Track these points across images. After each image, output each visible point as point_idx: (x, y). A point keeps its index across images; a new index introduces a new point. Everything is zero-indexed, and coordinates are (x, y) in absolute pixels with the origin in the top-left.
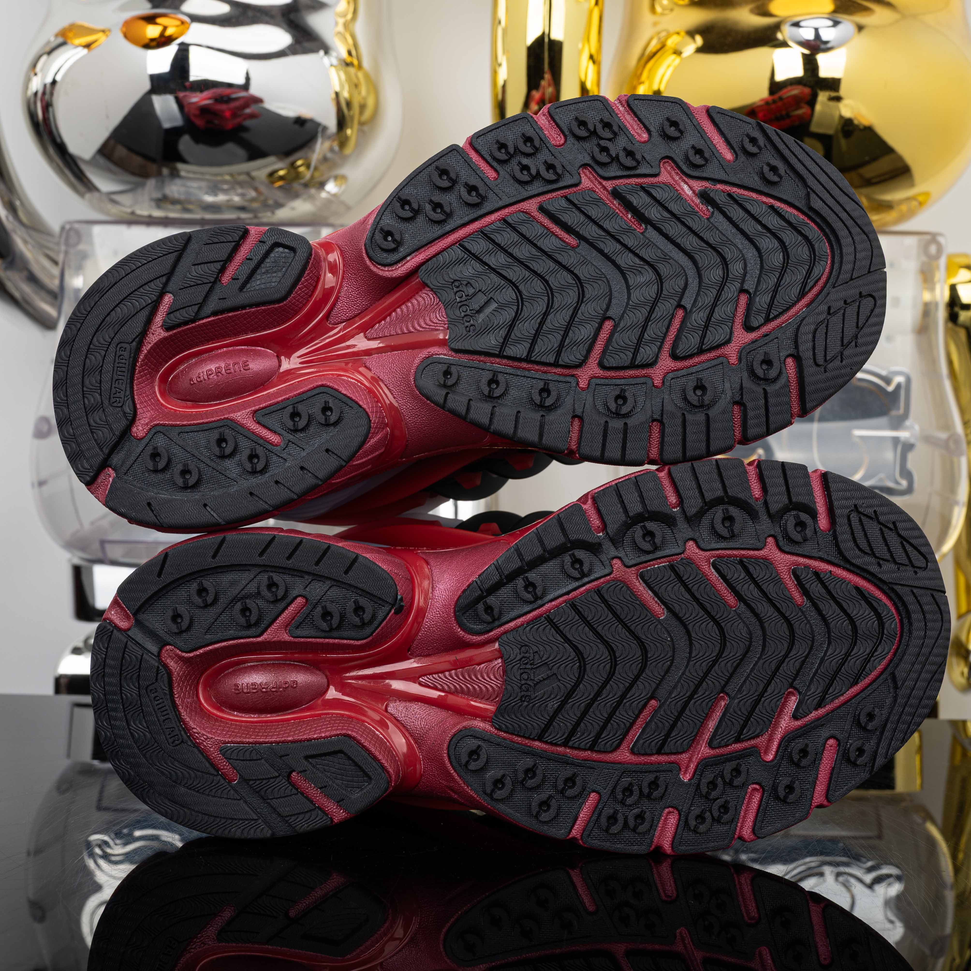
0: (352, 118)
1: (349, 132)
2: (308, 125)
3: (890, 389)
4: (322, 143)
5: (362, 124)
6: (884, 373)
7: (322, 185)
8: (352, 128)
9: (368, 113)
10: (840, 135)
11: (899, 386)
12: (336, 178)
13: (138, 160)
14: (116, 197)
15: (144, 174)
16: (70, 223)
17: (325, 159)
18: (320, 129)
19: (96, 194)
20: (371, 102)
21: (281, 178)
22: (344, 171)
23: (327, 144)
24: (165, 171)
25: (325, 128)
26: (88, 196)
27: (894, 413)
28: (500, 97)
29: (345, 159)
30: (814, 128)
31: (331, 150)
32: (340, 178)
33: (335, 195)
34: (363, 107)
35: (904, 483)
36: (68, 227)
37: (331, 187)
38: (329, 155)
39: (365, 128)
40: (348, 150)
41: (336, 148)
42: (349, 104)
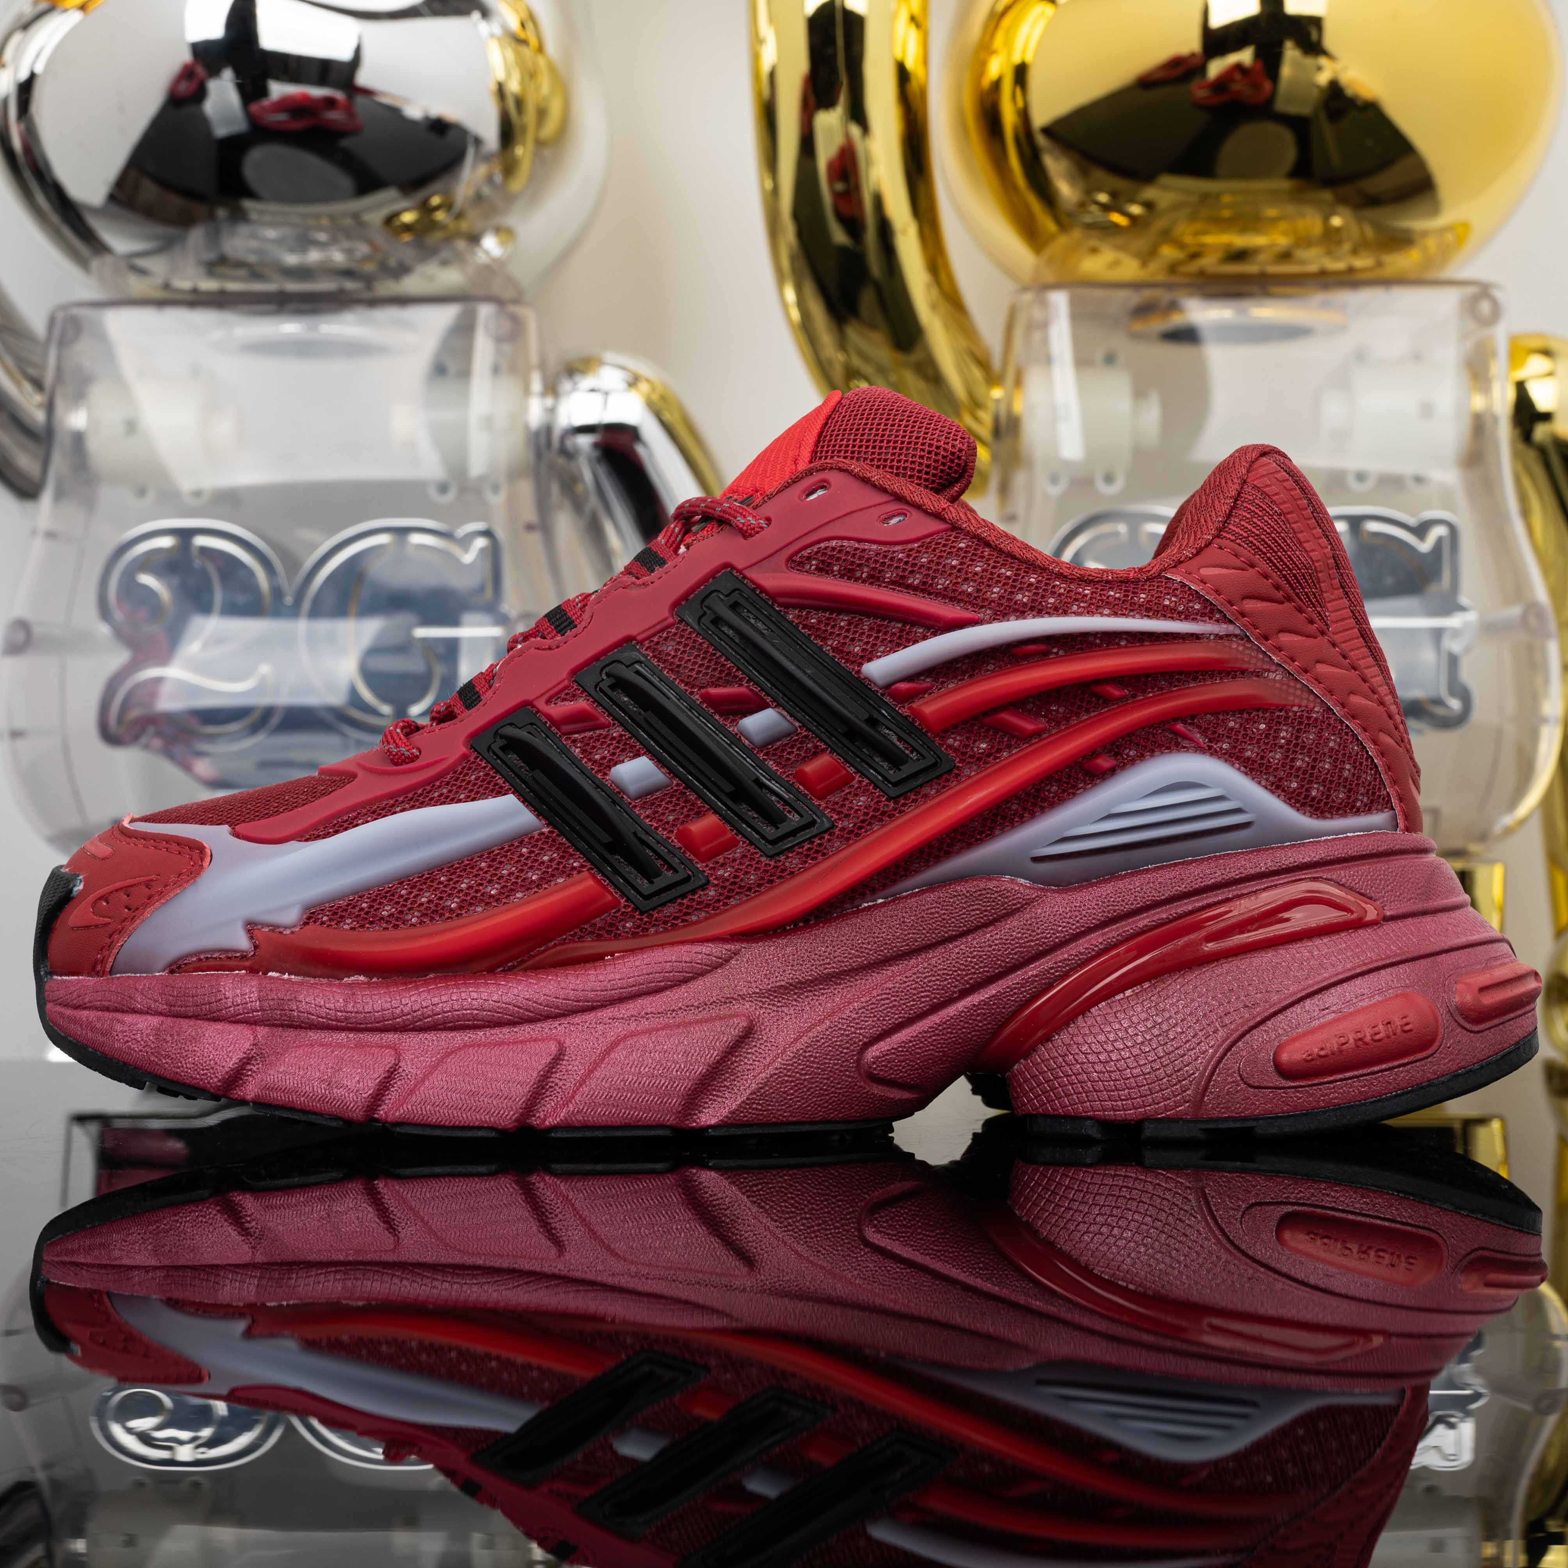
0: (524, 129)
1: (519, 151)
2: (451, 134)
3: (1425, 546)
4: (474, 166)
5: (540, 144)
6: (1412, 521)
7: (474, 239)
8: (524, 145)
9: (549, 129)
10: (1323, 116)
11: (1440, 541)
12: (498, 230)
13: (176, 201)
14: (141, 262)
15: (185, 221)
16: (65, 307)
17: (478, 198)
18: (470, 141)
19: (108, 259)
20: (555, 109)
21: (408, 228)
22: (511, 220)
23: (482, 170)
24: (221, 213)
25: (478, 141)
26: (95, 263)
27: (1433, 588)
28: (766, 92)
29: (510, 199)
30: (1281, 106)
31: (490, 179)
32: (505, 233)
33: (496, 260)
34: (542, 113)
35: (1455, 704)
36: (60, 316)
37: (490, 244)
38: (486, 190)
39: (547, 152)
40: (517, 184)
41: (498, 178)
42: (520, 103)
